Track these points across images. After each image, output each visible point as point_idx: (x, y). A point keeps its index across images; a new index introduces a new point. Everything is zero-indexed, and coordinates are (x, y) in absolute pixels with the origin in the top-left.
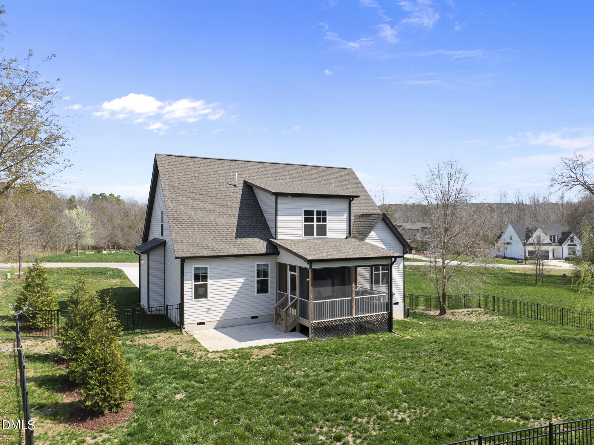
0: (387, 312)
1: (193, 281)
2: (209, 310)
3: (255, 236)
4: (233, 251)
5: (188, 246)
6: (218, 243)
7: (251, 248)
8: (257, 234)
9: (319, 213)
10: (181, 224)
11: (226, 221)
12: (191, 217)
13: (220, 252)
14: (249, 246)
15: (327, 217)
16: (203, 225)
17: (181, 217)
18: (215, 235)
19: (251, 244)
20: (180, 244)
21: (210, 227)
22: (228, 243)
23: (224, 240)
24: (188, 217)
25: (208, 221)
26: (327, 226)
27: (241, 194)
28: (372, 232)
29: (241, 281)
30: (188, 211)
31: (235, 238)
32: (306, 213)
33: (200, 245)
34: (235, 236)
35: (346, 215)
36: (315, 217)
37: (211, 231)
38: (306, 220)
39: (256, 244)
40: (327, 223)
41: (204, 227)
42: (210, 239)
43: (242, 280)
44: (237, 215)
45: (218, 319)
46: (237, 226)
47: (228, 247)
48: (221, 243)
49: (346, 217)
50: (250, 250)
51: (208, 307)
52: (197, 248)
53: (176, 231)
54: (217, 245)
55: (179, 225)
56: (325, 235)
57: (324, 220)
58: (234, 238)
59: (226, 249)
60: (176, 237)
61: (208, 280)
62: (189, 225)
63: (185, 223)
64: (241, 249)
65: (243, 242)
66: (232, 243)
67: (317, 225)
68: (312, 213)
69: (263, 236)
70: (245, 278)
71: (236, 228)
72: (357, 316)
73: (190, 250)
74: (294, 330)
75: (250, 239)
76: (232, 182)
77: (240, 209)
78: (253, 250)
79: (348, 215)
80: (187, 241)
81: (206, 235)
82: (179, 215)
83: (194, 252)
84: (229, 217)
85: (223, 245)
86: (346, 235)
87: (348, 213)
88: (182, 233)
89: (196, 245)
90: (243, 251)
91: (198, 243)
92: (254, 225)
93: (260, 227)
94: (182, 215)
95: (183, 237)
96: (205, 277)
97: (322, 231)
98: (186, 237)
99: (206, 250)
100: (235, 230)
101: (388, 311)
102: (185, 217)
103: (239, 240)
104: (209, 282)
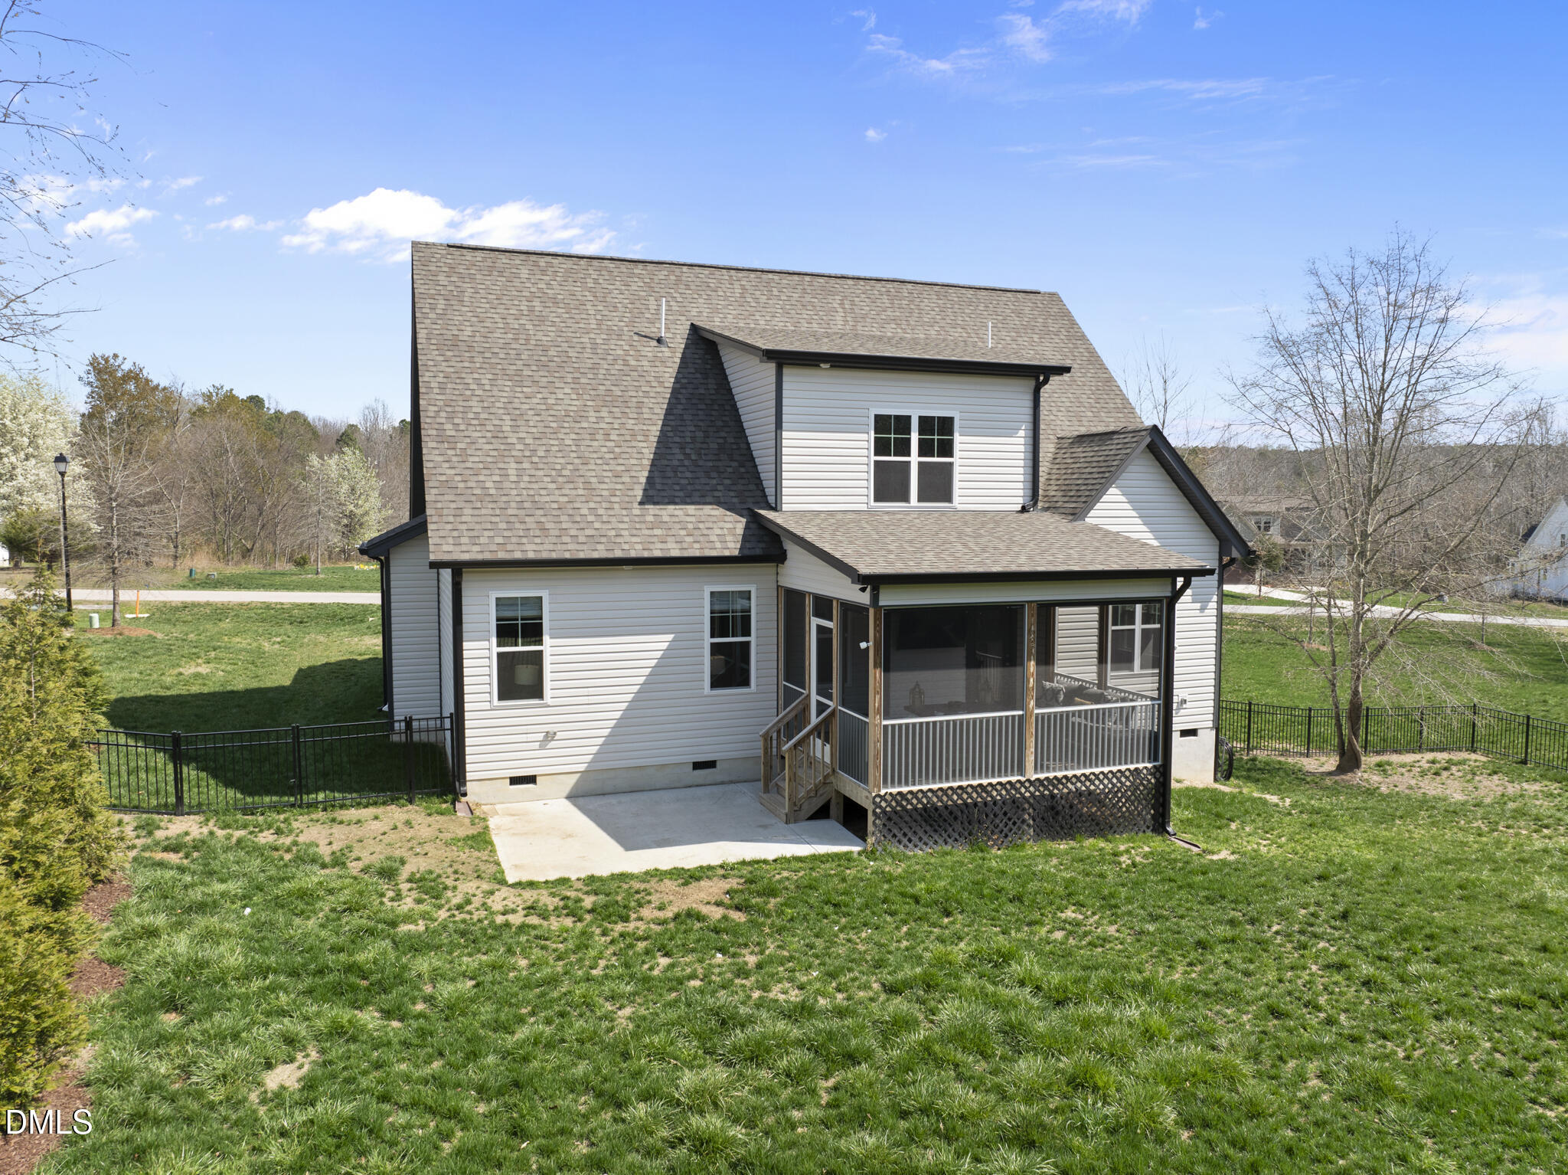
0: (1149, 765)
1: (494, 640)
2: (549, 737)
3: (708, 499)
4: (626, 547)
5: (477, 527)
6: (578, 519)
7: (689, 539)
8: (716, 494)
9: (926, 423)
10: (464, 456)
11: (617, 450)
12: (501, 435)
13: (585, 547)
14: (683, 532)
15: (958, 438)
16: (536, 460)
17: (466, 433)
18: (574, 492)
19: (690, 526)
20: (451, 519)
21: (558, 467)
22: (613, 519)
23: (601, 512)
24: (489, 435)
25: (556, 448)
26: (957, 470)
27: (676, 366)
28: (1112, 490)
29: (658, 644)
30: (492, 417)
31: (641, 503)
32: (882, 423)
33: (517, 525)
34: (639, 499)
35: (1022, 433)
36: (915, 437)
37: (560, 479)
38: (881, 447)
39: (710, 525)
40: (957, 459)
41: (541, 466)
42: (555, 506)
43: (660, 643)
44: (655, 430)
45: (582, 767)
46: (652, 465)
47: (613, 533)
48: (591, 518)
49: (1022, 441)
50: (685, 545)
51: (547, 728)
52: (506, 534)
53: (443, 478)
54: (577, 526)
55: (455, 459)
56: (948, 498)
57: (947, 449)
58: (636, 505)
59: (603, 540)
60: (440, 498)
61: (546, 638)
62: (489, 459)
63: (479, 453)
64: (655, 539)
65: (666, 519)
66: (626, 519)
67: (920, 463)
68: (903, 423)
69: (735, 500)
70: (670, 637)
71: (646, 474)
72: (1042, 776)
73: (482, 540)
74: (822, 813)
75: (691, 509)
76: (651, 331)
77: (669, 412)
78: (697, 546)
79: (1030, 433)
80: (476, 512)
81: (543, 492)
82: (462, 427)
83: (494, 548)
84: (628, 438)
85: (597, 525)
86: (1021, 500)
87: (1030, 426)
88: (461, 485)
89: (503, 526)
90: (660, 546)
91: (512, 519)
92: (711, 464)
93: (730, 470)
94: (471, 428)
95: (463, 498)
96: (533, 631)
97: (938, 486)
98: (473, 498)
99: (537, 540)
100: (643, 480)
101: (1155, 760)
102: (479, 434)
103: (652, 509)
104: (549, 646)
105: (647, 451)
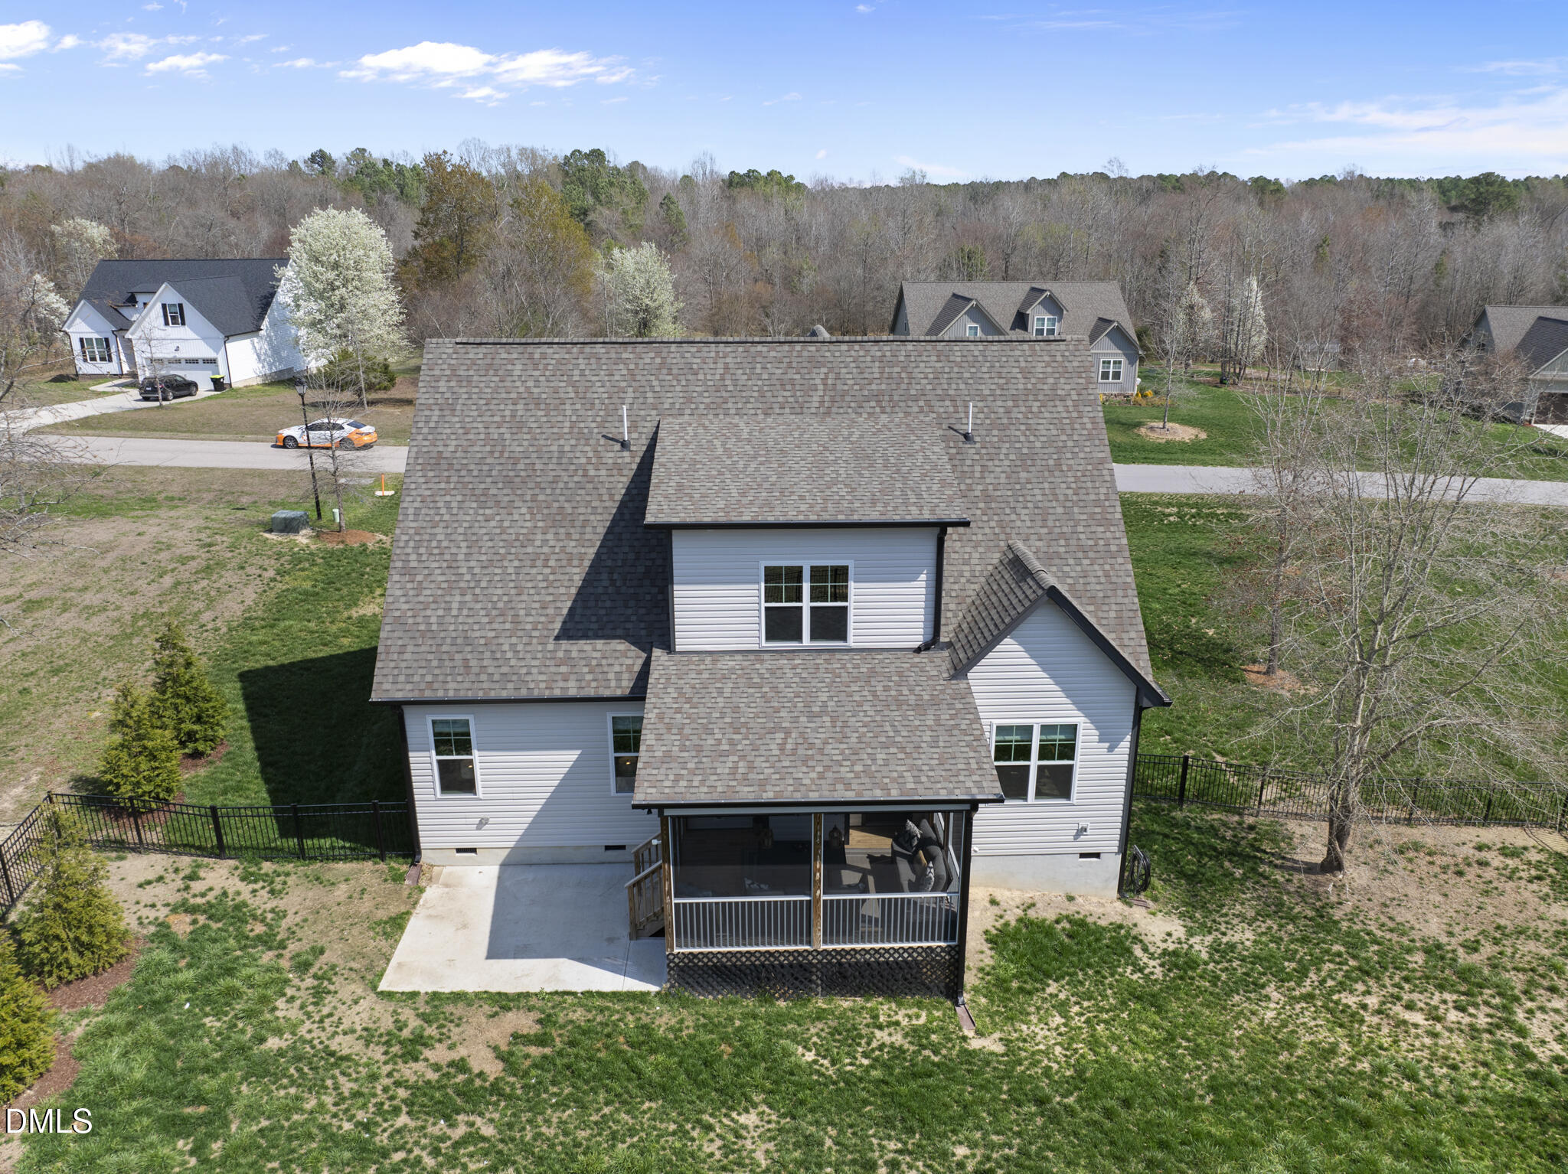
1: (434, 752)
2: (483, 823)
3: (619, 632)
4: (532, 685)
5: (415, 665)
6: (498, 655)
7: (589, 677)
8: (629, 625)
9: (818, 573)
10: (420, 588)
11: (551, 577)
12: (454, 565)
13: (497, 686)
14: (586, 670)
15: (852, 585)
16: (478, 591)
17: (426, 564)
18: (502, 626)
19: (594, 662)
20: (395, 656)
21: (495, 599)
22: (529, 656)
23: (520, 648)
24: (445, 565)
25: (497, 578)
26: (851, 613)
27: (632, 473)
28: (1006, 640)
29: (565, 759)
30: (452, 545)
31: (557, 638)
32: (772, 574)
33: (447, 663)
34: (556, 632)
35: (923, 577)
36: (806, 587)
37: (494, 612)
38: (771, 594)
39: (610, 661)
40: (851, 604)
41: (481, 598)
42: (482, 641)
43: (572, 756)
44: (591, 552)
45: (512, 844)
46: (578, 594)
47: (524, 670)
48: (509, 655)
49: (924, 584)
50: (583, 684)
51: (482, 815)
52: (437, 671)
53: (397, 614)
54: (496, 663)
55: (411, 593)
56: (842, 635)
57: (841, 594)
58: (551, 640)
59: (514, 678)
60: (391, 635)
61: (475, 752)
62: (440, 592)
63: (433, 585)
64: (559, 677)
65: (574, 654)
66: (539, 655)
67: (812, 608)
68: (796, 574)
69: (643, 633)
70: (579, 752)
71: (569, 604)
72: (830, 947)
73: (416, 678)
75: (600, 644)
77: (610, 531)
78: (594, 684)
79: (933, 576)
80: (416, 649)
81: (476, 627)
82: (424, 558)
83: (423, 686)
84: (564, 563)
85: (513, 662)
86: (921, 638)
87: (933, 569)
88: (410, 621)
89: (435, 663)
90: (561, 684)
91: (445, 656)
92: (632, 591)
93: (648, 597)
94: (432, 558)
95: (410, 634)
96: (465, 746)
97: (831, 625)
98: (418, 634)
99: (460, 679)
100: (565, 611)
102: (436, 565)
103: (565, 644)
104: (477, 756)
105: (577, 575)
